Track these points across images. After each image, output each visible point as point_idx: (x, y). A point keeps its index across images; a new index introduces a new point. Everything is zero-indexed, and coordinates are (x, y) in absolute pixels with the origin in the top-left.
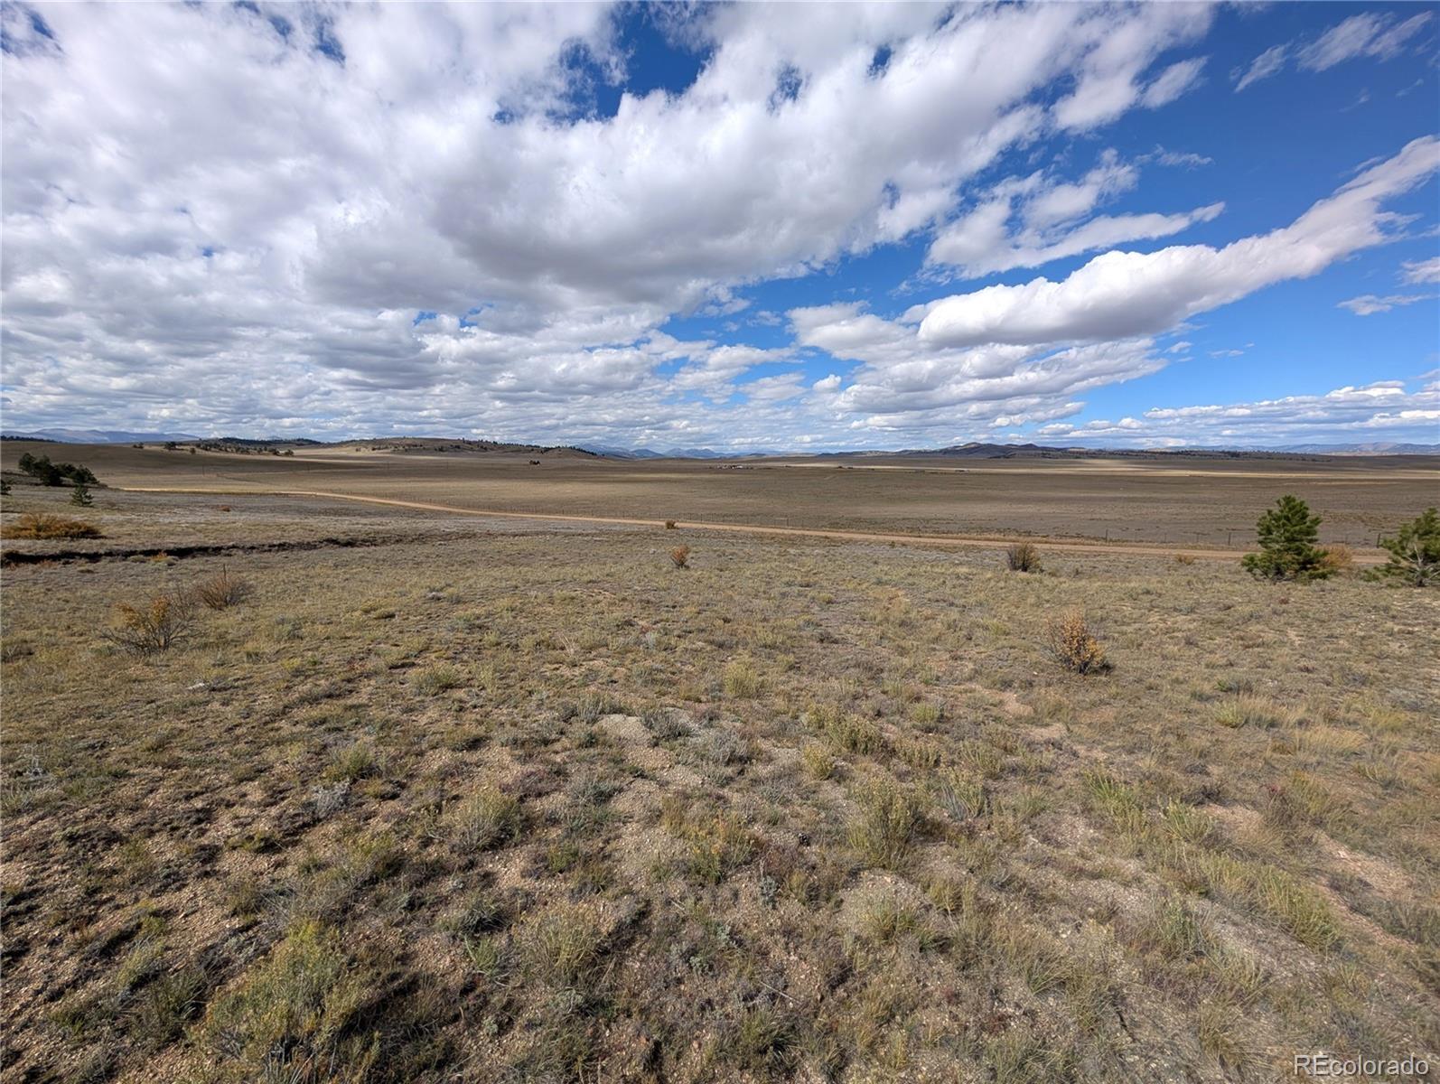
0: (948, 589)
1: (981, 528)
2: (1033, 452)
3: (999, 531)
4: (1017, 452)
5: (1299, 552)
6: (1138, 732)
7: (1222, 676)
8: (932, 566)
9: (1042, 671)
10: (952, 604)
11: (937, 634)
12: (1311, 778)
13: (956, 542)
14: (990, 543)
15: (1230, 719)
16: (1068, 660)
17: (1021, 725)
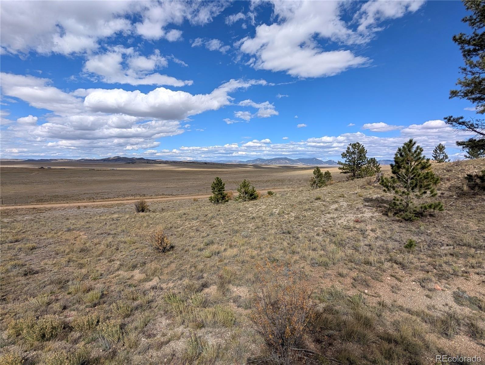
0: (107, 227)
1: (124, 195)
2: (143, 161)
3: (132, 195)
4: (137, 161)
5: (221, 194)
6: (183, 270)
7: (206, 240)
8: (100, 216)
9: (149, 256)
10: (109, 234)
11: (101, 251)
12: (228, 268)
13: (112, 202)
14: (128, 201)
15: (208, 255)
16: (158, 249)
17: (141, 284)
